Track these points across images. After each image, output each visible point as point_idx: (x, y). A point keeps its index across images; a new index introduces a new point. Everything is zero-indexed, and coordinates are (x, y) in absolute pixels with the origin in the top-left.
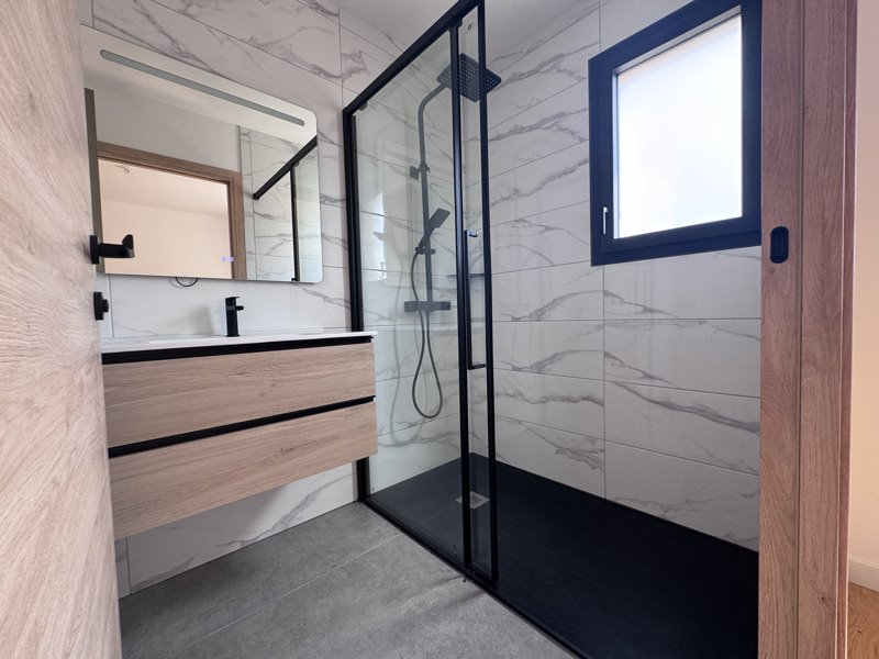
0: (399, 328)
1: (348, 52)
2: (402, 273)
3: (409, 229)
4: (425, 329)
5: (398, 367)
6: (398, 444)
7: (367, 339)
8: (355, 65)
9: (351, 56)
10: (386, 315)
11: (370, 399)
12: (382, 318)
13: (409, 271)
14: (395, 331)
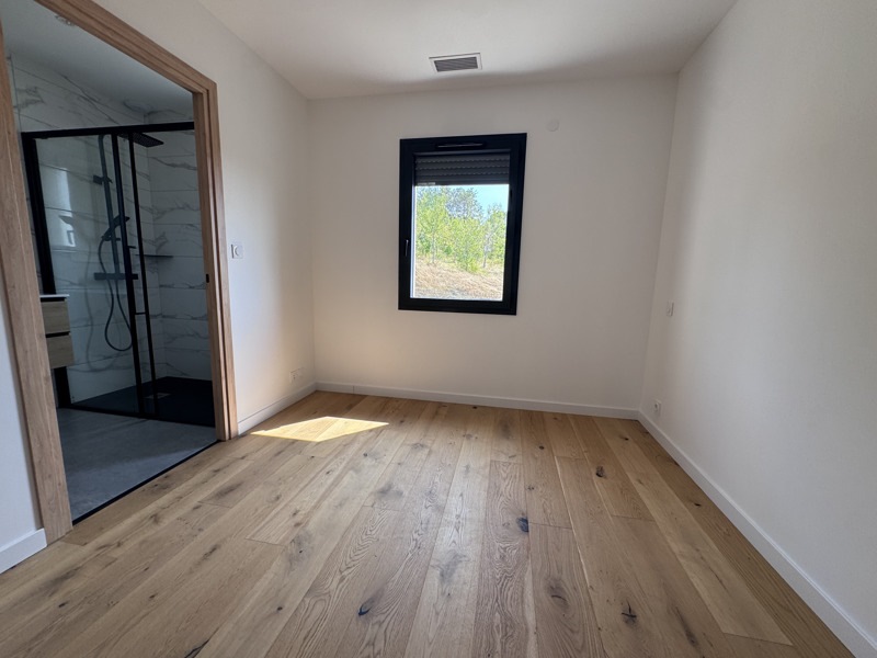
0: (89, 291)
1: (24, 88)
2: (90, 253)
3: (96, 221)
4: (115, 292)
5: (91, 318)
6: (94, 370)
7: (62, 299)
8: (30, 98)
9: (27, 91)
10: (76, 281)
11: (67, 333)
12: (72, 284)
13: (96, 250)
14: (86, 294)
